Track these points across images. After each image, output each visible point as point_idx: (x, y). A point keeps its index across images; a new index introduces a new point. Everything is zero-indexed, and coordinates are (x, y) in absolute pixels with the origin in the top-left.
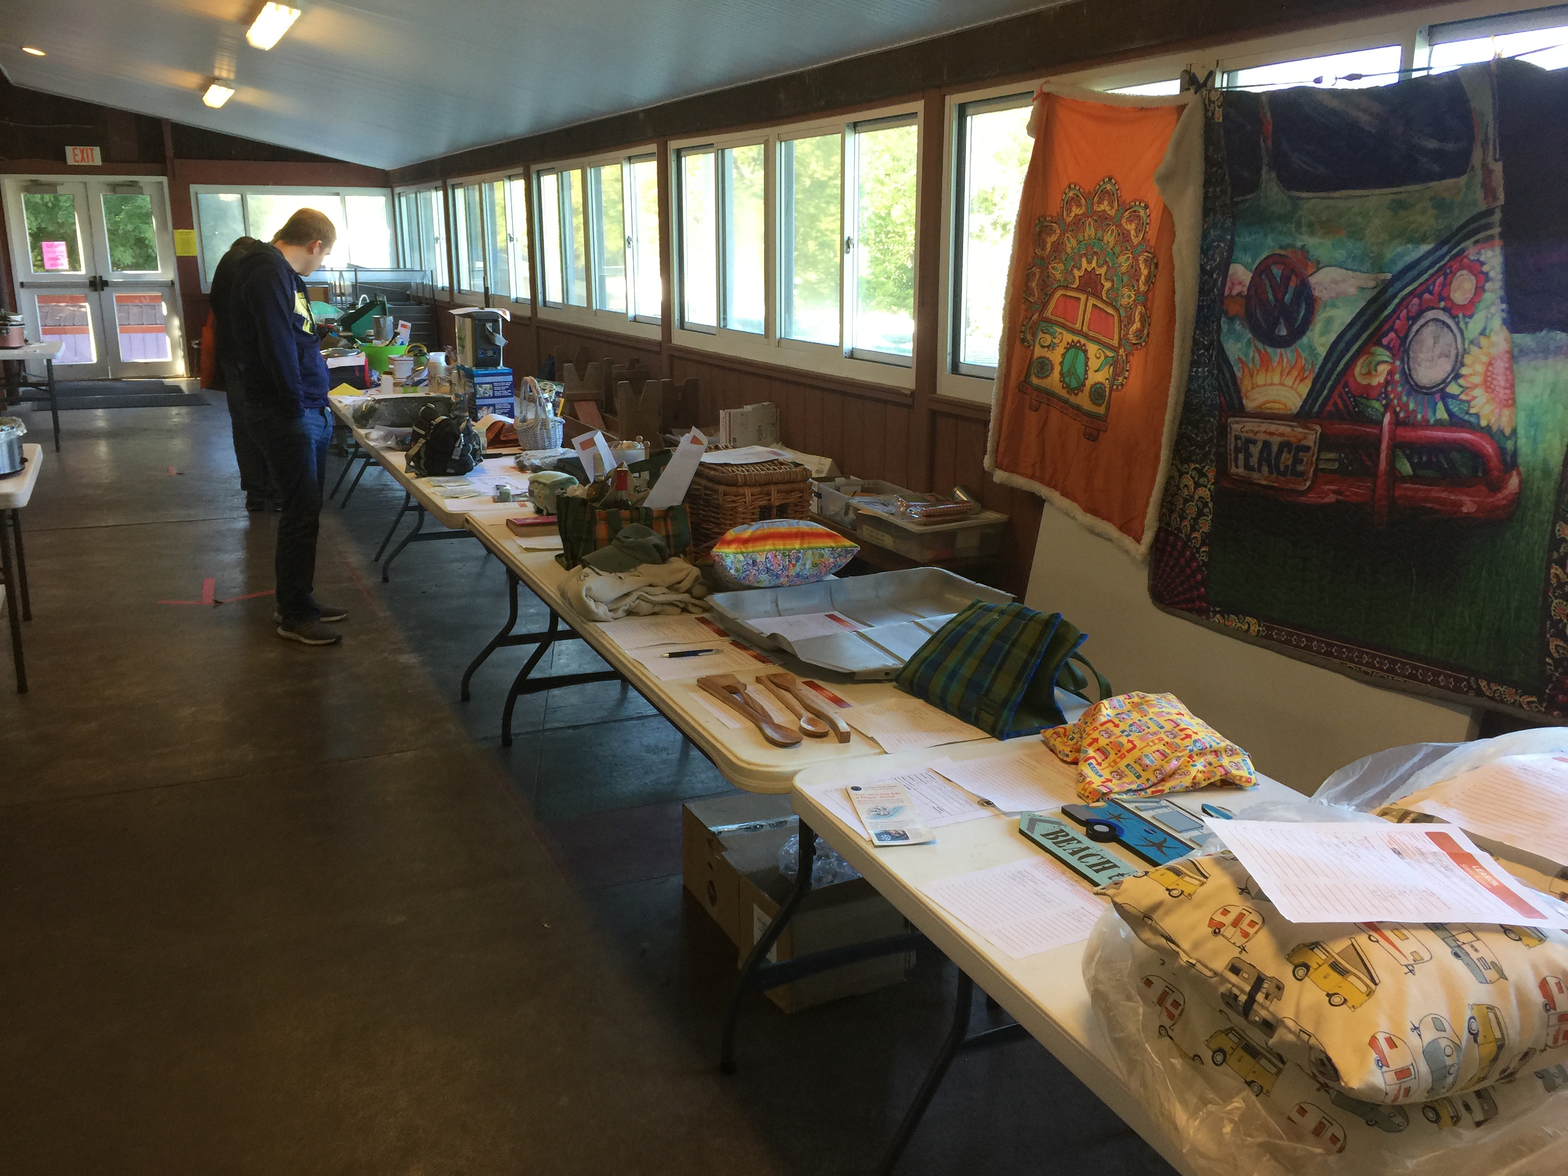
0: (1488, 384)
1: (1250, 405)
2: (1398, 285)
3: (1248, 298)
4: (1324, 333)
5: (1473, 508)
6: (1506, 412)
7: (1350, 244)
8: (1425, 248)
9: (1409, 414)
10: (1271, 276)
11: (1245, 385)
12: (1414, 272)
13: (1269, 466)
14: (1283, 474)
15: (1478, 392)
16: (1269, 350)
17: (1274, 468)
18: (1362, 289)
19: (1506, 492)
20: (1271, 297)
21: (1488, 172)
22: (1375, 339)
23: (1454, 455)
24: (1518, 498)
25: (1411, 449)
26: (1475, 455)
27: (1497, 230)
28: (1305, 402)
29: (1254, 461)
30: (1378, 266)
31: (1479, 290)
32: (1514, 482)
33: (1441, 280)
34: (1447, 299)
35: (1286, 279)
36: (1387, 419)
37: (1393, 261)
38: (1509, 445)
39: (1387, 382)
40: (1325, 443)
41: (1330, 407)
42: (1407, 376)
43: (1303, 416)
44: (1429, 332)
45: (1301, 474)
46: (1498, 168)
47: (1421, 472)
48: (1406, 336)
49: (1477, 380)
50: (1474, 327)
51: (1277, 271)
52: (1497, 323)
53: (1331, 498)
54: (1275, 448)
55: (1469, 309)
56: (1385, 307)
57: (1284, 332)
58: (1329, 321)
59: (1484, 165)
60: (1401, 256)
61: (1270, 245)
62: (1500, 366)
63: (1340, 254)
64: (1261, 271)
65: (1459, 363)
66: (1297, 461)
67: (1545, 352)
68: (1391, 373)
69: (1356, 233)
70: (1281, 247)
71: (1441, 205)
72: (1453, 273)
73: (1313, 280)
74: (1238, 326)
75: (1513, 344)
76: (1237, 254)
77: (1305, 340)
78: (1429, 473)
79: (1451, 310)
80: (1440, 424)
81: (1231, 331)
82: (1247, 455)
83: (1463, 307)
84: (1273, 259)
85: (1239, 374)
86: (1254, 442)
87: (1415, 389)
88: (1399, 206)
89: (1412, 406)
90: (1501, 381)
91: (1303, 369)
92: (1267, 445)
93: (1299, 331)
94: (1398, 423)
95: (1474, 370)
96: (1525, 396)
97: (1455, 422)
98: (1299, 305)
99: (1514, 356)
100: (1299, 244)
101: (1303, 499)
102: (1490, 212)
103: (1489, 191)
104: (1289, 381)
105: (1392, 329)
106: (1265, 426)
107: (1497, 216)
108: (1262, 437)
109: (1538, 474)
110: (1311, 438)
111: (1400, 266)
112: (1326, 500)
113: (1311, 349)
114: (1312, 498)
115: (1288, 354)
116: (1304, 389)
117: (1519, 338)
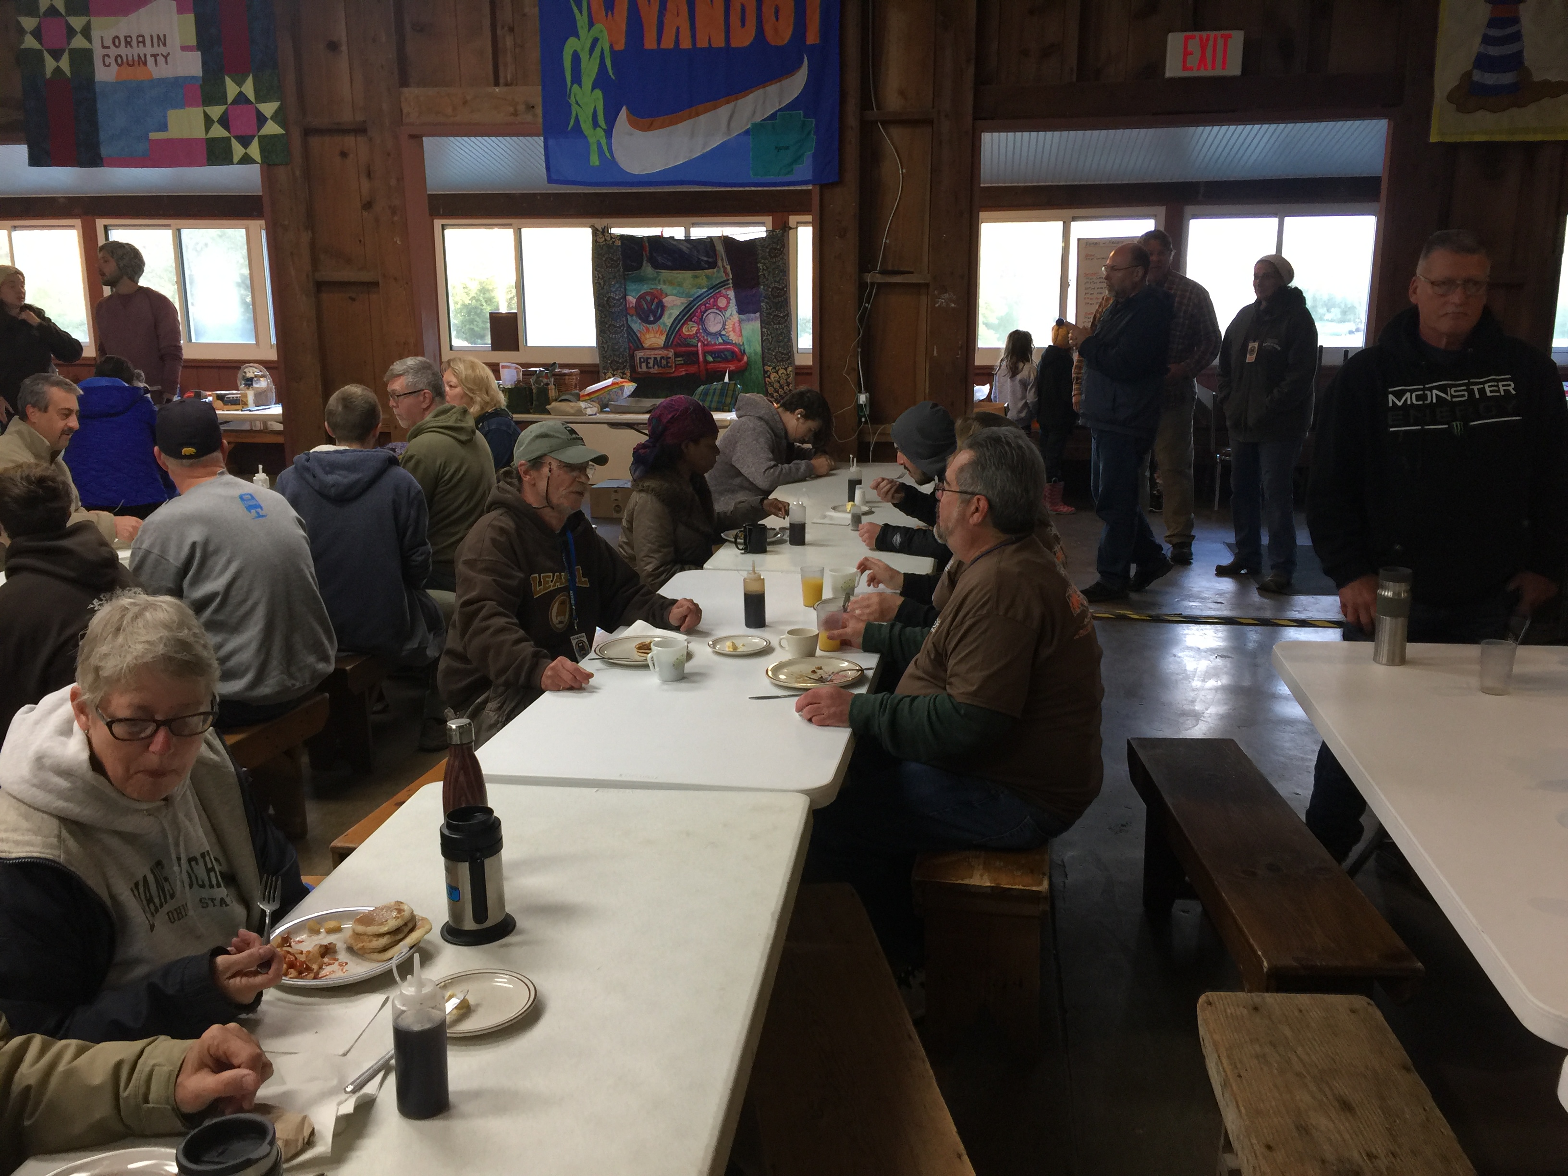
0: (734, 330)
1: (646, 346)
2: (695, 302)
3: (636, 308)
4: (669, 317)
5: (734, 368)
6: (740, 338)
7: (678, 288)
8: (704, 290)
9: (708, 342)
10: (646, 301)
11: (642, 339)
12: (700, 298)
13: (658, 366)
14: (664, 368)
15: (730, 333)
16: (648, 326)
17: (660, 366)
18: (683, 303)
19: (743, 362)
20: (645, 307)
21: (725, 269)
22: (690, 319)
23: (726, 353)
24: (747, 363)
25: (711, 353)
26: (733, 352)
27: (731, 285)
28: (665, 342)
29: (651, 365)
30: (688, 295)
31: (728, 303)
32: (745, 358)
33: (713, 300)
34: (717, 305)
35: (652, 301)
36: (700, 344)
37: (694, 295)
38: (742, 348)
39: (696, 333)
40: (677, 355)
41: (675, 343)
42: (705, 330)
43: (666, 346)
44: (711, 316)
45: (671, 367)
46: (728, 267)
47: (716, 359)
48: (702, 317)
49: (731, 329)
50: (728, 314)
51: (648, 298)
52: (735, 312)
53: (684, 373)
54: (659, 359)
55: (726, 309)
56: (691, 309)
57: (652, 319)
58: (670, 314)
59: (723, 266)
60: (696, 293)
61: (645, 288)
62: (737, 325)
63: (675, 292)
64: (640, 298)
65: (724, 324)
66: (668, 363)
67: (749, 320)
68: (698, 330)
69: (680, 285)
70: (651, 289)
71: (707, 277)
72: (718, 298)
73: (664, 300)
74: (634, 318)
75: (739, 318)
76: (628, 293)
77: (661, 320)
78: (719, 359)
79: (719, 309)
80: (720, 344)
81: (632, 320)
82: (648, 363)
83: (723, 308)
84: (647, 293)
85: (639, 335)
86: (650, 358)
87: (710, 334)
88: (696, 277)
89: (709, 340)
90: (737, 329)
91: (661, 332)
92: (655, 359)
93: (658, 318)
94: (704, 345)
95: (729, 326)
96: (744, 333)
97: (725, 343)
98: (658, 309)
99: (740, 321)
100: (659, 288)
101: (673, 375)
102: (728, 280)
103: (727, 274)
104: (657, 335)
105: (695, 316)
106: (653, 352)
107: (731, 281)
108: (653, 356)
109: (753, 355)
110: (671, 353)
111: (696, 296)
112: (682, 374)
113: (664, 324)
114: (676, 374)
115: (655, 326)
116: (664, 338)
117: (741, 316)
